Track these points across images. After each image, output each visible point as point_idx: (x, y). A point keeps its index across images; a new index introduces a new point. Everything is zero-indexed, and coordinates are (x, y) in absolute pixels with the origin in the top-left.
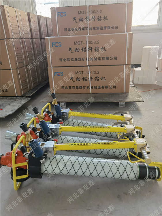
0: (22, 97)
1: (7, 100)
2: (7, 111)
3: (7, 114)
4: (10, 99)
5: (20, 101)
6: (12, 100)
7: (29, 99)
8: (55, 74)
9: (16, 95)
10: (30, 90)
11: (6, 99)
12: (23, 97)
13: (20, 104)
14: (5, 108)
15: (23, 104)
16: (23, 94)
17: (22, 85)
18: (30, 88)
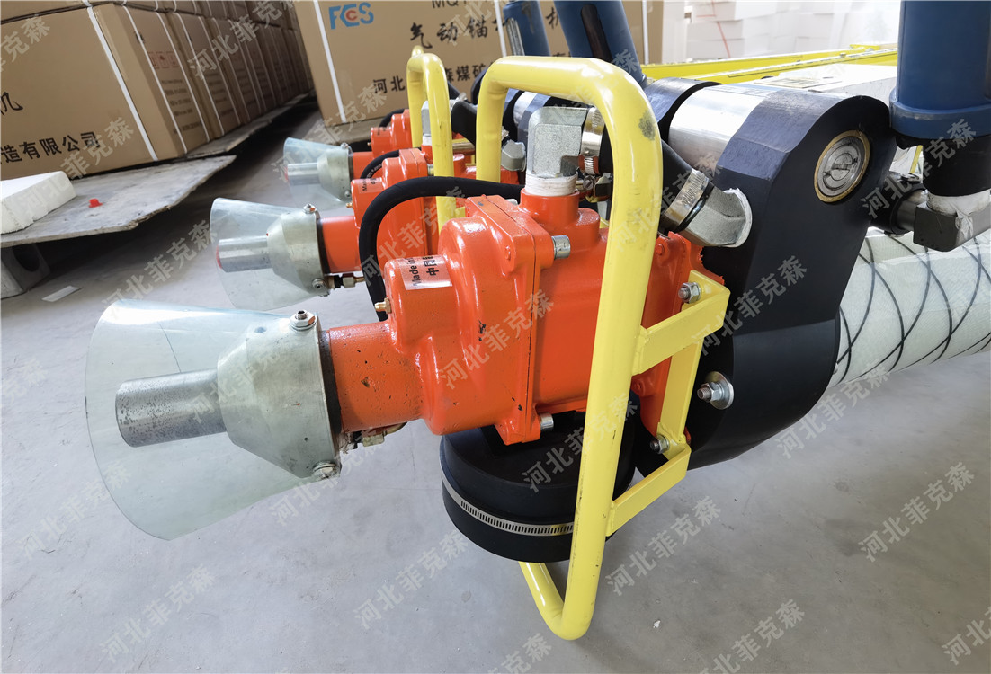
7: (230, 159)
8: (333, 19)
9: (155, 158)
15: (209, 173)
16: (188, 153)
17: (172, 103)
18: (210, 129)
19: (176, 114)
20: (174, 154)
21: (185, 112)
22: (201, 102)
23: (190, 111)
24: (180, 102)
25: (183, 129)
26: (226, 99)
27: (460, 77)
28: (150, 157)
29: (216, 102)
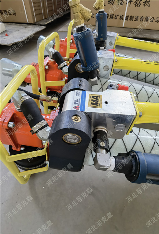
0: (34, 24)
1: (16, 26)
2: (14, 38)
3: (13, 41)
4: (20, 26)
5: (32, 28)
6: (22, 27)
7: (44, 27)
9: (28, 22)
10: (44, 19)
11: (14, 25)
12: (36, 25)
13: (33, 31)
14: (12, 34)
15: (36, 32)
16: (36, 22)
17: (34, 7)
18: (45, 16)
19: (35, 10)
20: (32, 22)
21: (38, 10)
22: (44, 7)
23: (40, 9)
24: (37, 6)
25: (36, 15)
26: (52, 6)
27: (110, 17)
28: (27, 21)
29: (48, 7)
